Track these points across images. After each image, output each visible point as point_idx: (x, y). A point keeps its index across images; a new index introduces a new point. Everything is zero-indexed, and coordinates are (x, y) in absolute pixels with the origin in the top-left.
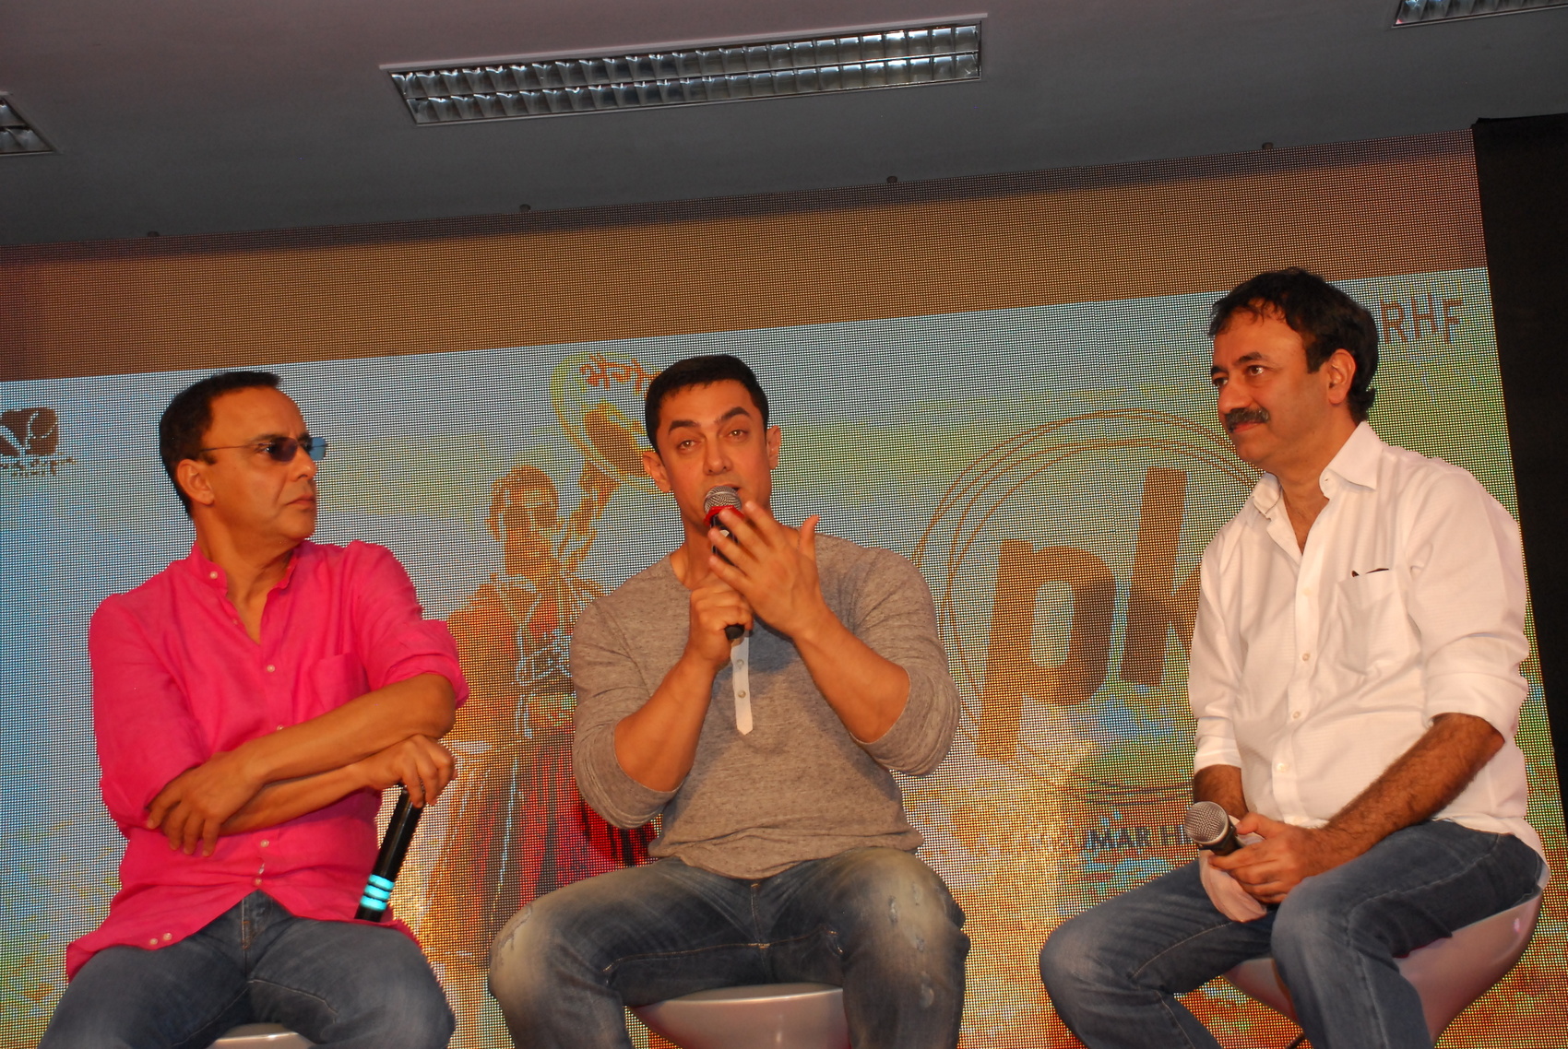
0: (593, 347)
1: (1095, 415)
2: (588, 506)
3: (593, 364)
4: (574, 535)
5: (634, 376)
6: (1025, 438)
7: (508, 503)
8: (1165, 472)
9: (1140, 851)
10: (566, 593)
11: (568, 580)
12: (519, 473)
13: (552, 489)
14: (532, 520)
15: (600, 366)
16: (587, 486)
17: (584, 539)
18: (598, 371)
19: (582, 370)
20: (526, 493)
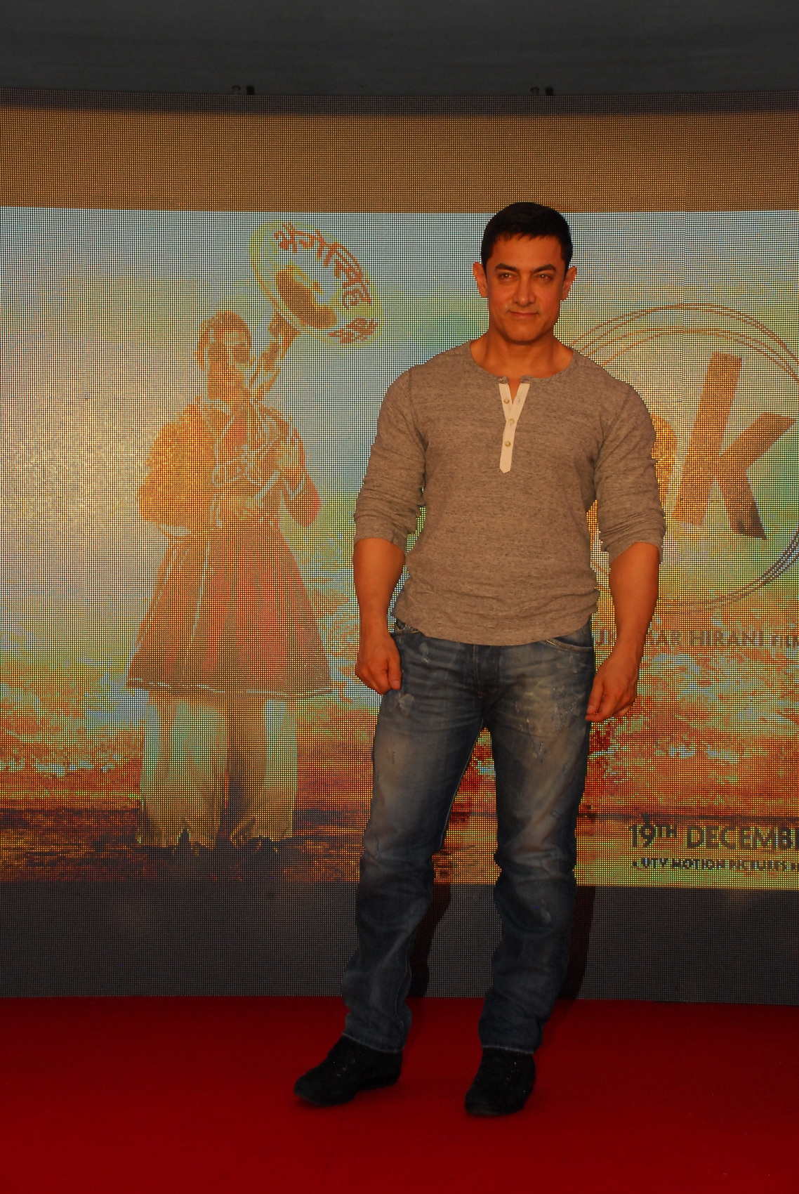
0: (285, 217)
1: (676, 307)
2: (274, 349)
3: (285, 231)
4: (262, 371)
5: (317, 244)
6: (621, 321)
7: (212, 340)
8: (726, 357)
9: (672, 649)
10: (254, 416)
11: (256, 407)
12: (223, 317)
13: (247, 332)
14: (231, 355)
15: (290, 233)
16: (275, 332)
17: (270, 375)
18: (289, 238)
19: (276, 236)
20: (226, 334)
